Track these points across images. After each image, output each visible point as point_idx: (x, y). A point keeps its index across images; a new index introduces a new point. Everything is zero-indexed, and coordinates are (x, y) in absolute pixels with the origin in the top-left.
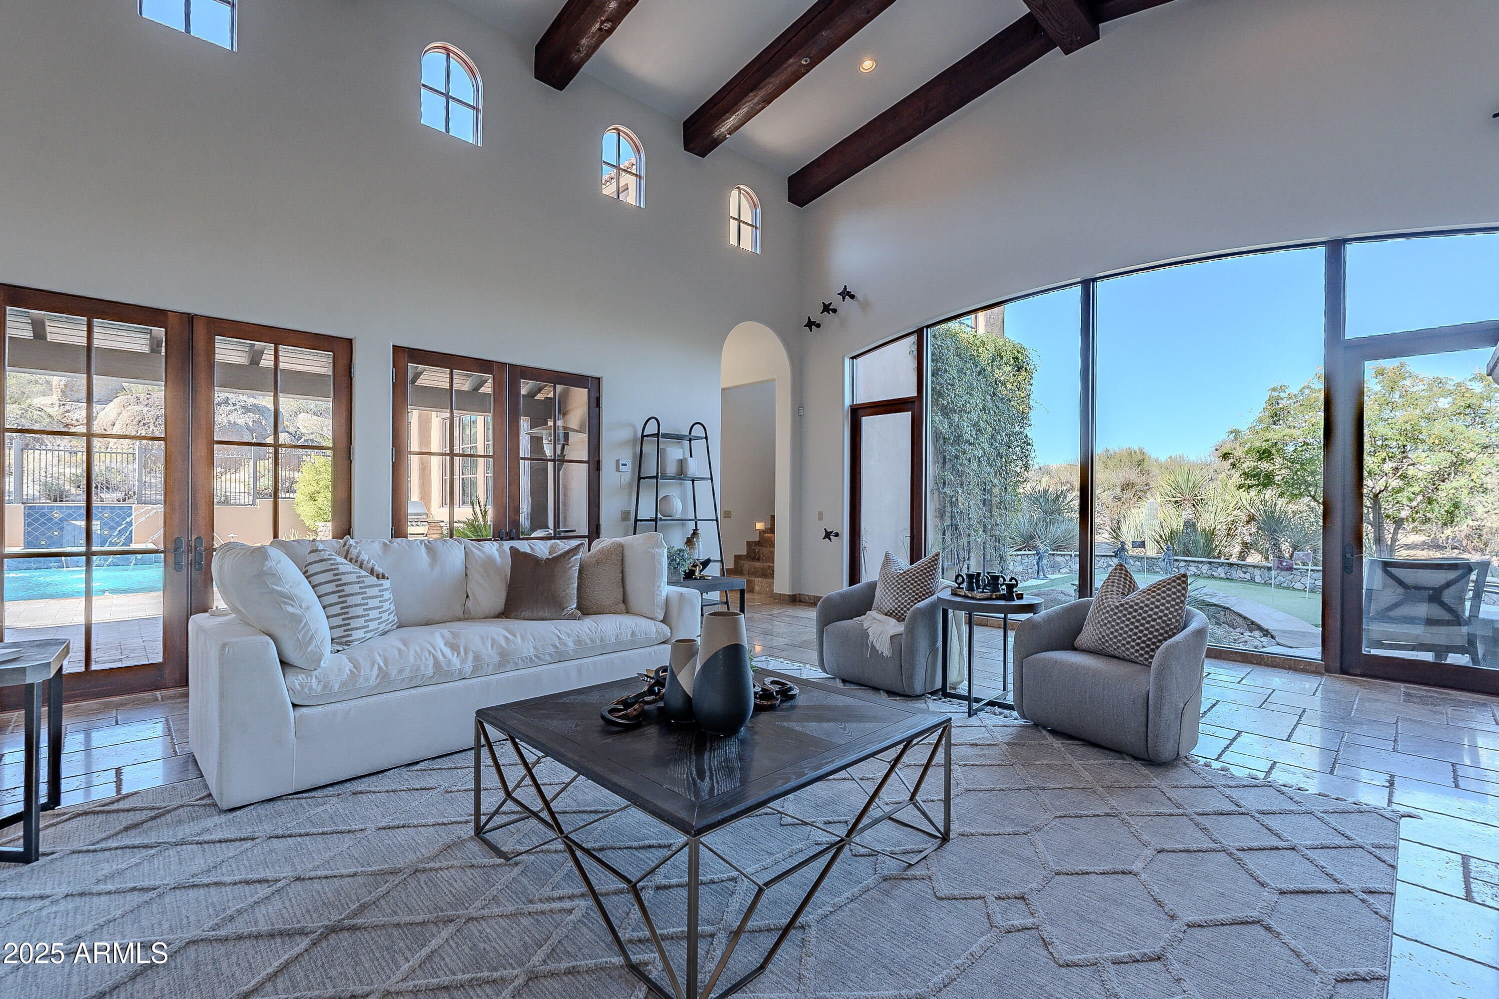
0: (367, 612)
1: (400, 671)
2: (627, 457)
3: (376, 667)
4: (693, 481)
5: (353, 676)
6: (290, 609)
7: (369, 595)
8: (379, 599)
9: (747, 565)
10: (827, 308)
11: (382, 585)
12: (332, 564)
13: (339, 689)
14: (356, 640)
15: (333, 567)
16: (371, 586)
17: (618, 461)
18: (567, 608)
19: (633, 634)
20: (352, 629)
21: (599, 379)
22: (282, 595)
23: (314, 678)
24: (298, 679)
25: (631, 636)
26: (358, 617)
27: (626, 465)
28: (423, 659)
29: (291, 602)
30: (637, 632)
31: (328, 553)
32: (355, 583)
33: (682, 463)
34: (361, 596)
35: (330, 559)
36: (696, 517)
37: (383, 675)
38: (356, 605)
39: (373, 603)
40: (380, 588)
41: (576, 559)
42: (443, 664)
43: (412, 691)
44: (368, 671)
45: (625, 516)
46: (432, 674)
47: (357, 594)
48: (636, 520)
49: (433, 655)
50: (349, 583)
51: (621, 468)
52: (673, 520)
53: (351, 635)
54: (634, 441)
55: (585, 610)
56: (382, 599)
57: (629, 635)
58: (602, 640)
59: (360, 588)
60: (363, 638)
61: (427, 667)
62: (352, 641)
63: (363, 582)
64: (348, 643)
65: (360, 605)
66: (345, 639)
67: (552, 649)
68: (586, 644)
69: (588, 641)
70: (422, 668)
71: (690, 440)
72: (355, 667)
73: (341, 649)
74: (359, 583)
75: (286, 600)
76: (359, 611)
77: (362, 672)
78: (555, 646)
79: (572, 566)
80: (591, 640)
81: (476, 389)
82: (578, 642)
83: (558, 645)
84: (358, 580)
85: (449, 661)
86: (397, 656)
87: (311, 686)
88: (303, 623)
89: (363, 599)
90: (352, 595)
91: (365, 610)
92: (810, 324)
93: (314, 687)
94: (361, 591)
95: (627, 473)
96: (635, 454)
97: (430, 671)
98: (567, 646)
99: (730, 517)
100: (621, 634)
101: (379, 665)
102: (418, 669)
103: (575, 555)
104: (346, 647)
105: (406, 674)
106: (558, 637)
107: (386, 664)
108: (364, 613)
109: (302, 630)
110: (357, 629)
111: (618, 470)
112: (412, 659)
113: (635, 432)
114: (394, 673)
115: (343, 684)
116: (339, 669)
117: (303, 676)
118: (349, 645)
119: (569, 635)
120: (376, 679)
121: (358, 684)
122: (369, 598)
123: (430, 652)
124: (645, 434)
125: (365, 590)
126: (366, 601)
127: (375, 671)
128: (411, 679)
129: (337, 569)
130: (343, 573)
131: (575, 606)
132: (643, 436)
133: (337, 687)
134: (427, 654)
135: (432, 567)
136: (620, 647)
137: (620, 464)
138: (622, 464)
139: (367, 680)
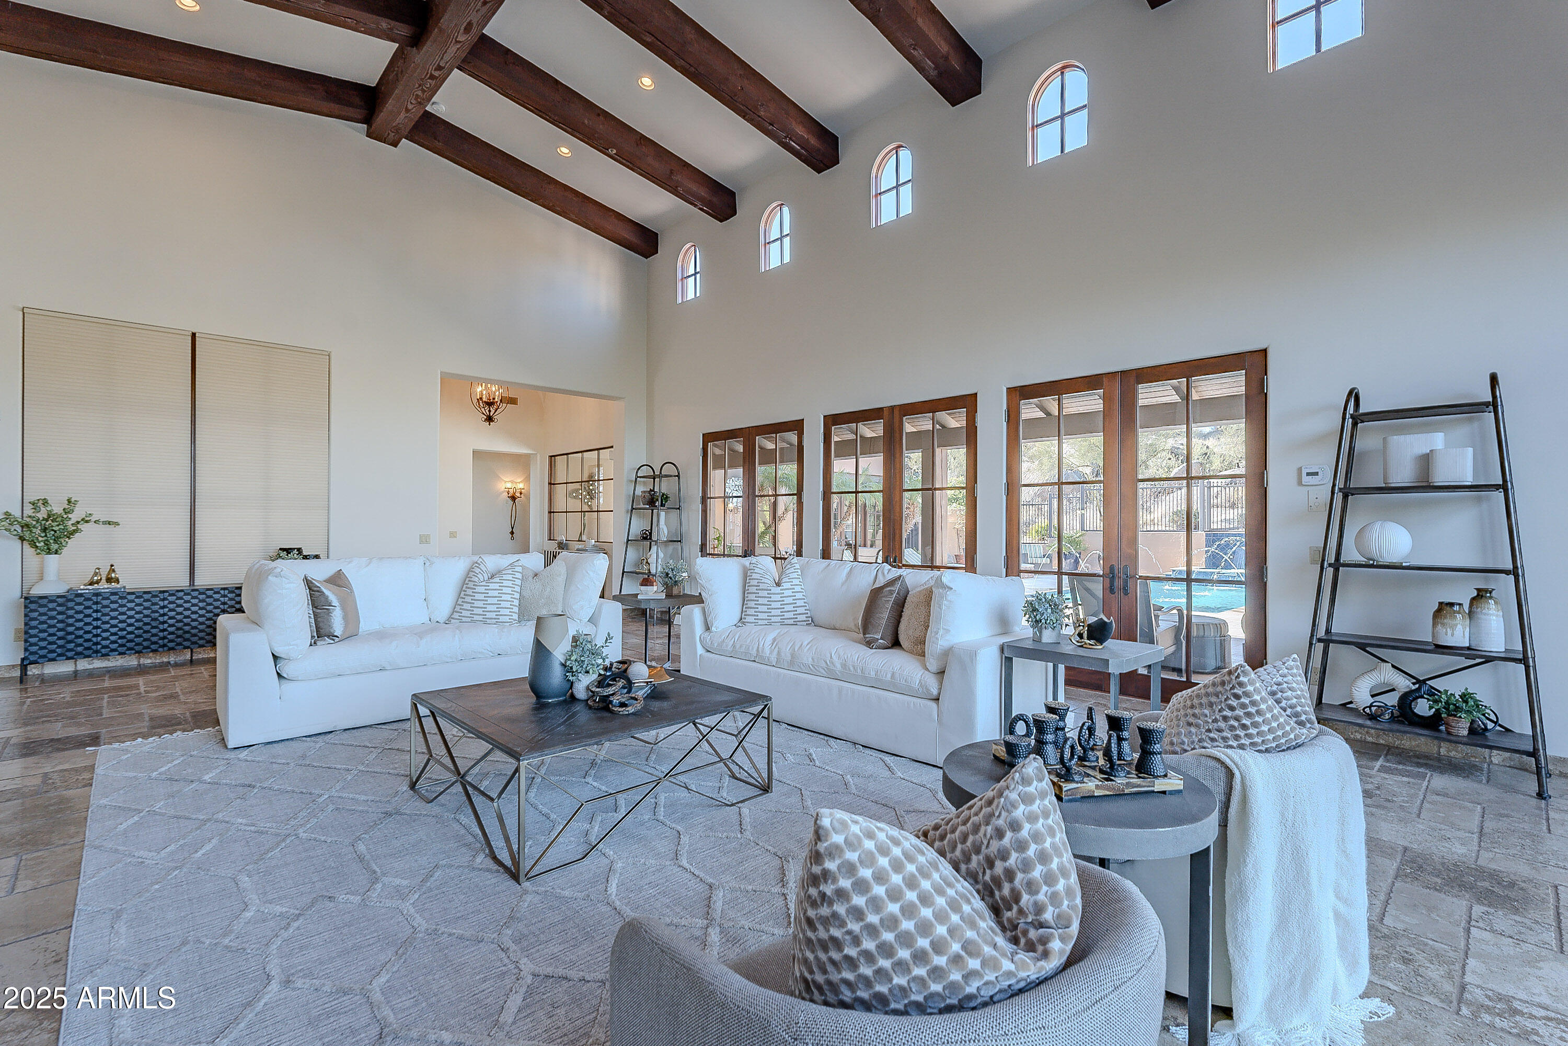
1: (741, 646)
2: (1324, 461)
17: (1300, 469)
21: (1264, 351)
27: (1317, 474)
33: (1426, 461)
48: (1338, 565)
51: (1306, 479)
61: (753, 649)
69: (852, 668)
96: (1338, 455)
105: (743, 650)
112: (748, 641)
115: (718, 645)
137: (1304, 474)
138: (1308, 474)
139: (727, 646)
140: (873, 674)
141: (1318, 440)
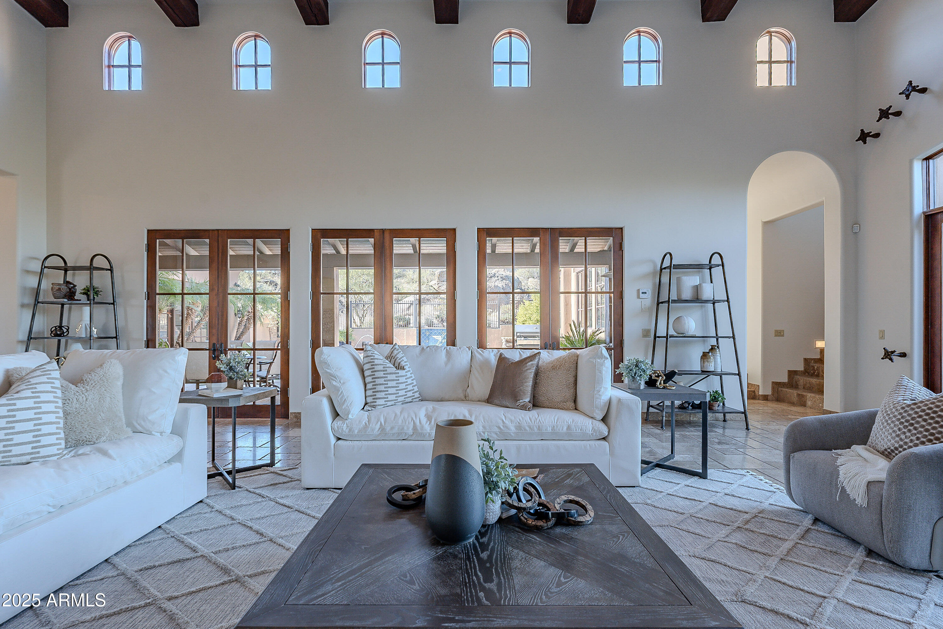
0: (387, 389)
1: (392, 428)
2: (648, 287)
3: (379, 423)
4: (714, 304)
5: (366, 426)
6: (334, 383)
7: (388, 379)
8: (396, 382)
9: (802, 380)
10: (884, 114)
11: (398, 373)
12: (372, 359)
13: (357, 433)
14: (379, 405)
15: (372, 361)
16: (391, 373)
17: (638, 290)
18: (519, 400)
19: (569, 427)
20: (377, 399)
21: (622, 228)
22: (331, 375)
23: (345, 424)
24: (338, 423)
25: (567, 429)
26: (381, 391)
27: (646, 293)
28: (407, 423)
29: (335, 379)
30: (573, 427)
31: (371, 352)
32: (381, 371)
33: (697, 289)
34: (384, 379)
35: (371, 356)
36: (717, 335)
37: (382, 428)
38: (380, 384)
39: (390, 384)
40: (397, 375)
41: (532, 364)
42: (418, 428)
43: (399, 442)
44: (374, 425)
45: (646, 333)
46: (412, 434)
47: (381, 378)
48: (655, 337)
49: (414, 421)
50: (378, 371)
51: (641, 295)
52: (685, 337)
53: (376, 402)
54: (654, 273)
55: (536, 404)
56: (398, 382)
57: (565, 428)
58: (539, 428)
59: (384, 374)
60: (384, 405)
61: (408, 428)
62: (376, 406)
63: (386, 371)
64: (374, 407)
65: (383, 384)
66: (372, 404)
67: (497, 430)
68: (525, 429)
69: (527, 428)
70: (405, 428)
71: (710, 269)
72: (369, 422)
73: (371, 409)
74: (384, 371)
75: (332, 378)
76: (382, 388)
77: (371, 426)
78: (499, 428)
79: (527, 370)
80: (530, 427)
81: (572, 250)
82: (519, 427)
83: (502, 427)
84: (384, 369)
85: (423, 427)
86: (393, 419)
87: (343, 428)
88: (340, 392)
89: (385, 381)
90: (378, 378)
91: (385, 388)
92: (864, 137)
93: (344, 429)
94: (384, 376)
95: (648, 300)
96: (654, 284)
97: (410, 431)
98: (509, 429)
99: (783, 336)
100: (557, 427)
101: (381, 422)
102: (403, 429)
103: (531, 361)
104: (373, 409)
105: (395, 430)
106: (503, 421)
107: (385, 423)
108: (385, 389)
109: (339, 396)
110: (379, 398)
111: (638, 297)
113: (655, 266)
114: (388, 429)
115: (360, 431)
116: (360, 421)
117: (341, 422)
118: (375, 408)
119: (512, 421)
120: (378, 431)
121: (367, 432)
122: (389, 380)
123: (412, 419)
124: (663, 267)
125: (386, 376)
126: (386, 382)
127: (378, 426)
128: (399, 434)
129: (374, 362)
130: (376, 365)
131: (527, 400)
132: (661, 269)
133: (356, 431)
134: (410, 419)
135: (446, 364)
136: (555, 436)
137: (641, 293)
138: (643, 293)
139: (373, 430)
140: (550, 429)
141: (644, 276)
